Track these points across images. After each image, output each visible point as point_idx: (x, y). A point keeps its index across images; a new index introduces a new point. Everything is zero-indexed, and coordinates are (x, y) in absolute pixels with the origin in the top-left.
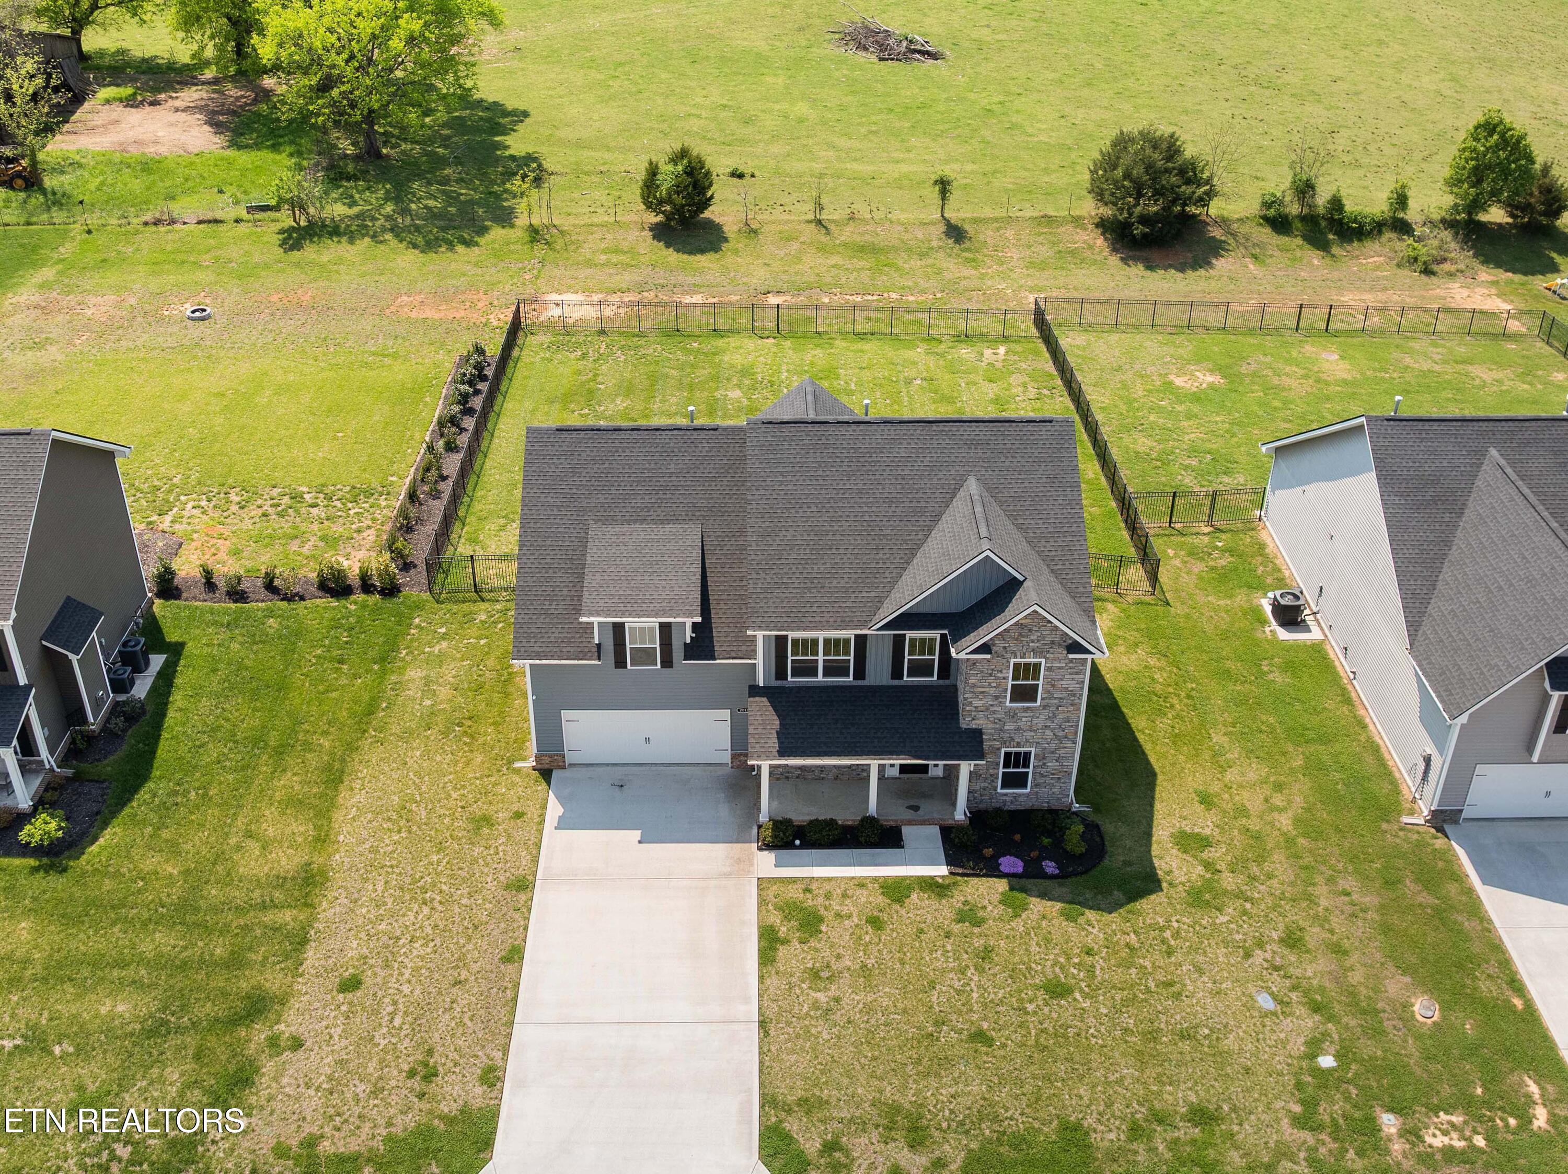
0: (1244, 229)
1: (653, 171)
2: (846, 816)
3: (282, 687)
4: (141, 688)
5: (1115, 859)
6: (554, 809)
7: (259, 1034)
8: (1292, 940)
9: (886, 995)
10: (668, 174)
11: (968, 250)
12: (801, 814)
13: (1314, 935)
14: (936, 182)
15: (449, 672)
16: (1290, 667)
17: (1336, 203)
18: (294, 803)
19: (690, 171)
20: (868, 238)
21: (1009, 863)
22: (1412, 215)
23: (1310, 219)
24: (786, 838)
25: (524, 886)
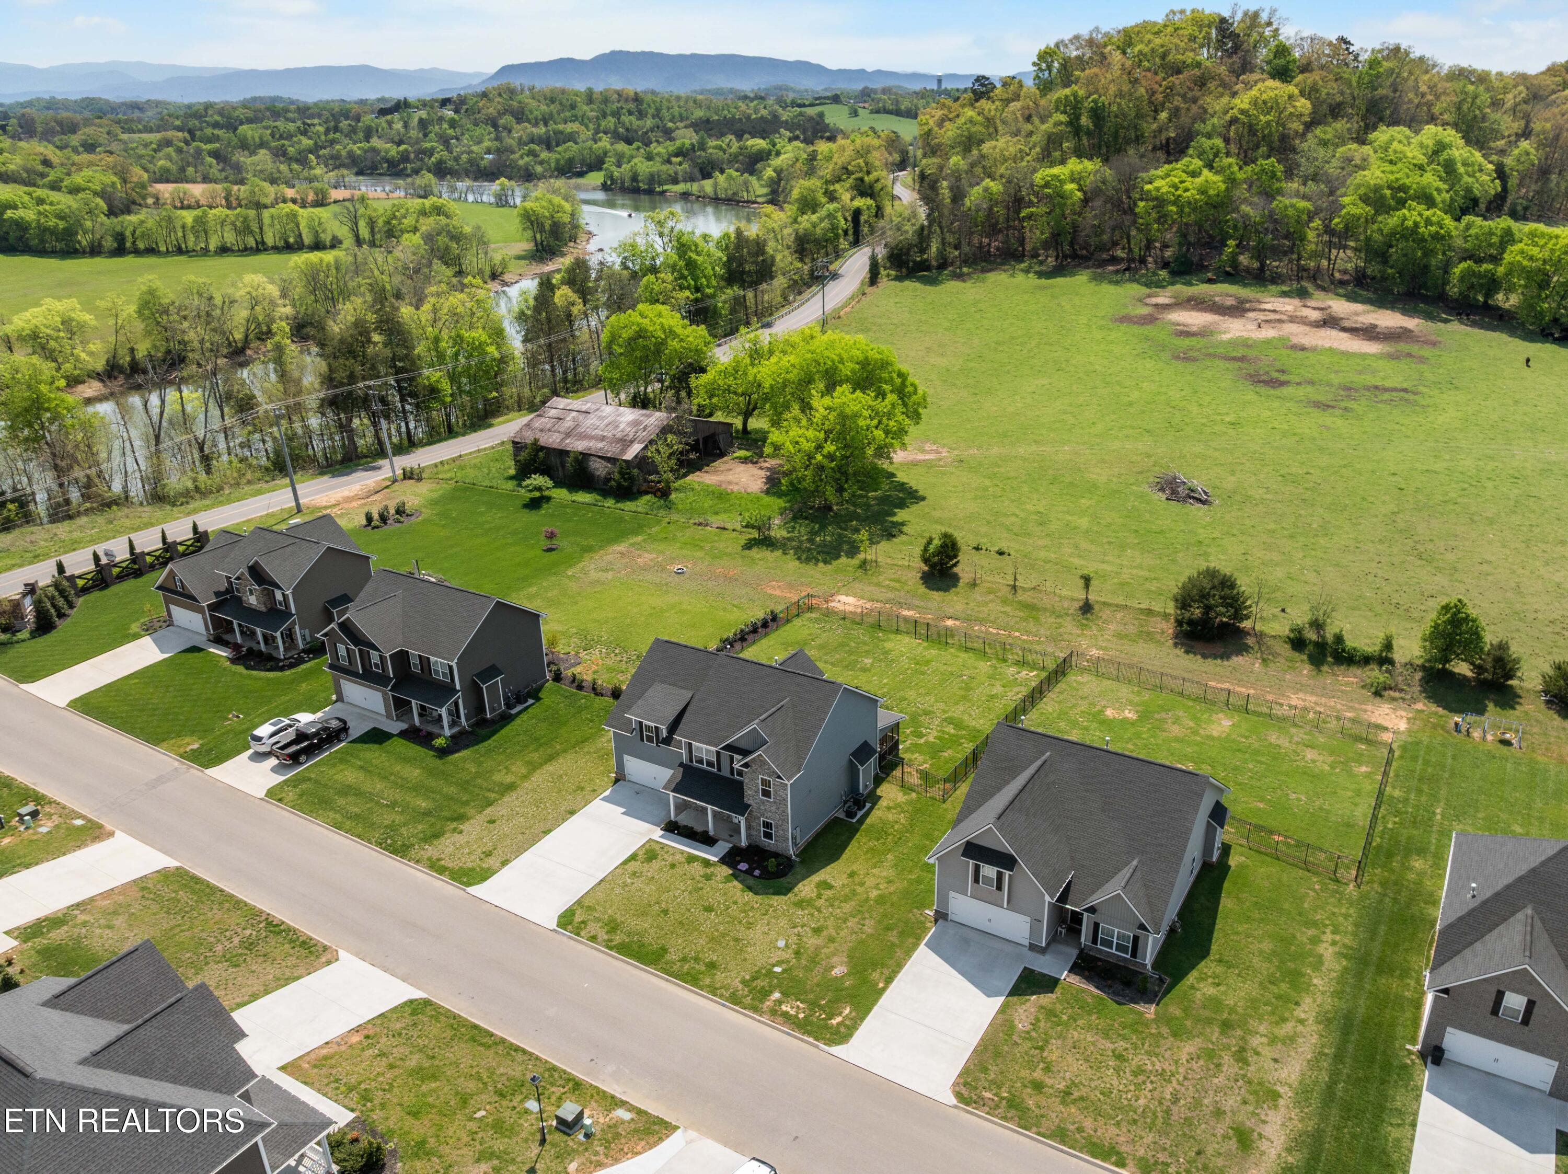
0: (1271, 642)
2: (697, 828)
3: (563, 724)
4: (515, 710)
5: (784, 880)
6: (607, 793)
8: (818, 930)
10: (935, 545)
11: (1087, 619)
12: (683, 822)
13: (831, 932)
14: (1082, 577)
17: (1339, 639)
18: (528, 763)
19: (948, 545)
20: (1035, 601)
21: (743, 866)
22: (1399, 656)
23: (1321, 646)
24: (672, 828)
25: (572, 813)
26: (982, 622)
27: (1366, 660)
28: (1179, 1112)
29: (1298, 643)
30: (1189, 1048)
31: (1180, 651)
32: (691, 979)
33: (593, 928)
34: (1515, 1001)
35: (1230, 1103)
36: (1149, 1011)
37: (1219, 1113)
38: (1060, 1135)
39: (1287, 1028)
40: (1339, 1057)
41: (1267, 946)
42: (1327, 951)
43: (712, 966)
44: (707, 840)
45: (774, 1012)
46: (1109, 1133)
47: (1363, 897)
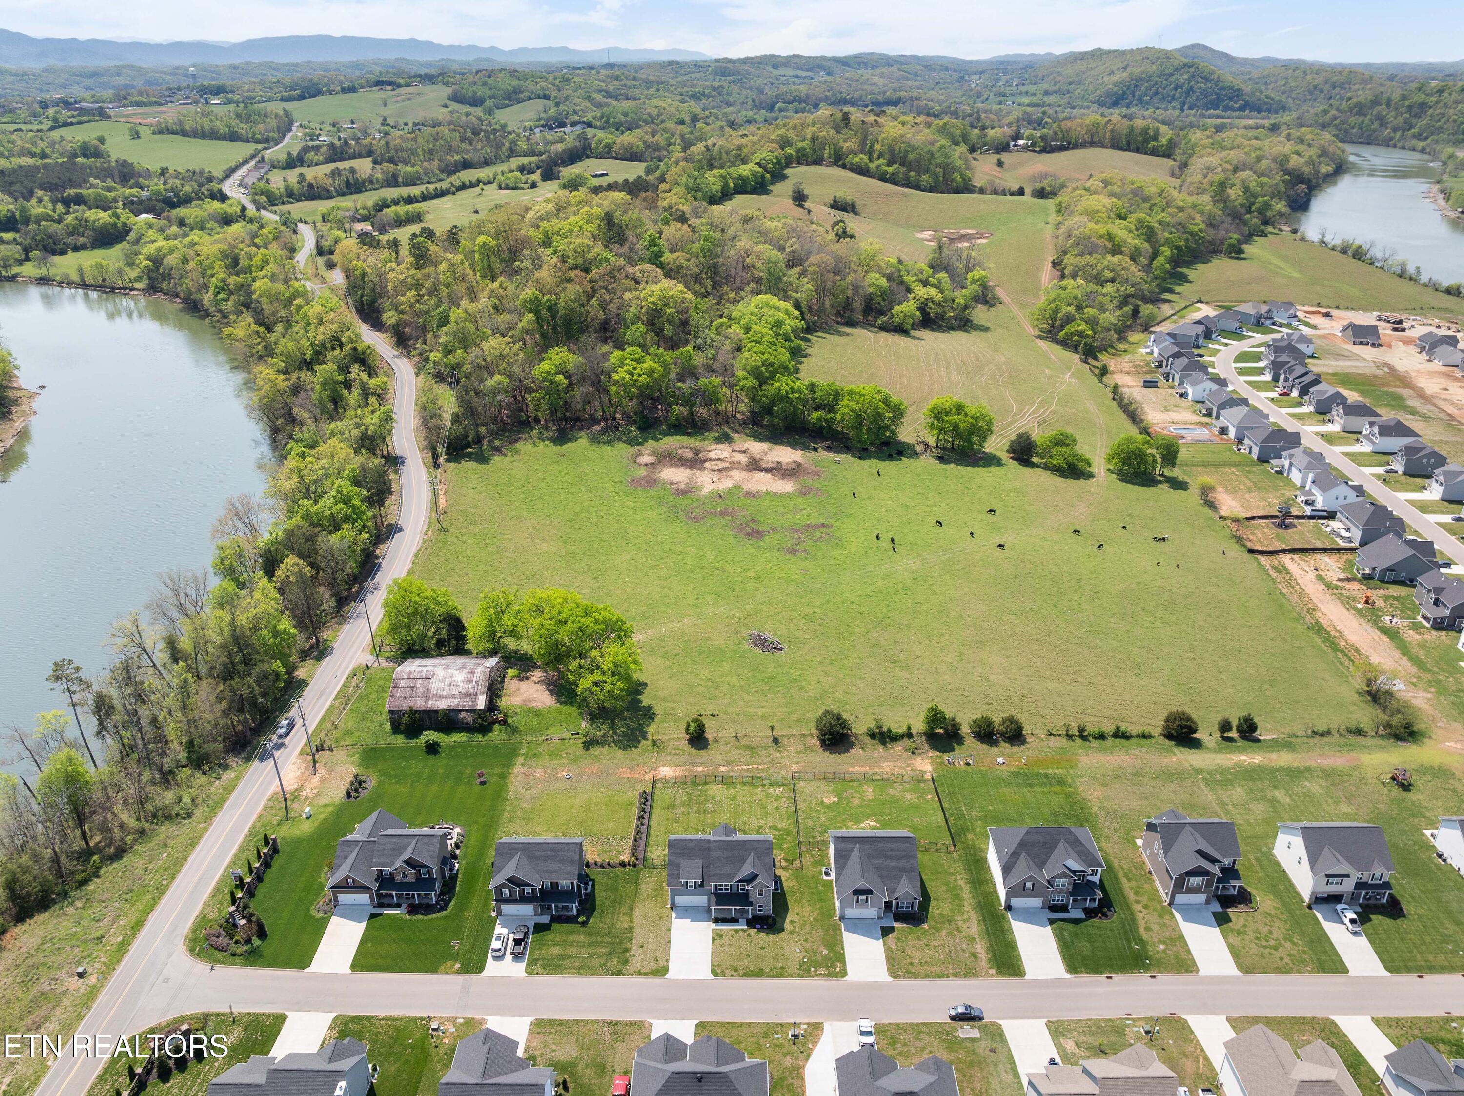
1: (688, 725)
2: (729, 917)
3: (617, 889)
4: (589, 890)
5: (778, 926)
6: (674, 915)
7: (628, 954)
8: (806, 940)
9: (733, 949)
10: (693, 726)
12: (720, 916)
13: (810, 939)
15: (650, 886)
16: (824, 886)
17: (889, 731)
18: (624, 914)
19: (699, 726)
20: (750, 743)
21: (758, 926)
22: (915, 732)
23: (882, 734)
24: (717, 921)
25: (670, 929)
26: (736, 763)
27: (902, 737)
28: (953, 955)
29: (873, 736)
30: (944, 934)
31: (827, 754)
32: (779, 975)
33: (728, 972)
34: (1029, 885)
35: (965, 947)
36: (925, 926)
37: (964, 951)
38: (927, 976)
39: (966, 915)
40: (984, 919)
41: (944, 888)
42: (961, 883)
43: (782, 968)
44: (734, 921)
45: (817, 975)
46: (939, 969)
47: (961, 857)
